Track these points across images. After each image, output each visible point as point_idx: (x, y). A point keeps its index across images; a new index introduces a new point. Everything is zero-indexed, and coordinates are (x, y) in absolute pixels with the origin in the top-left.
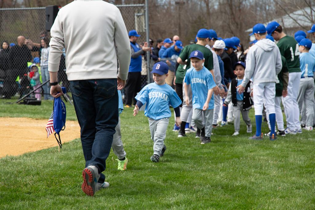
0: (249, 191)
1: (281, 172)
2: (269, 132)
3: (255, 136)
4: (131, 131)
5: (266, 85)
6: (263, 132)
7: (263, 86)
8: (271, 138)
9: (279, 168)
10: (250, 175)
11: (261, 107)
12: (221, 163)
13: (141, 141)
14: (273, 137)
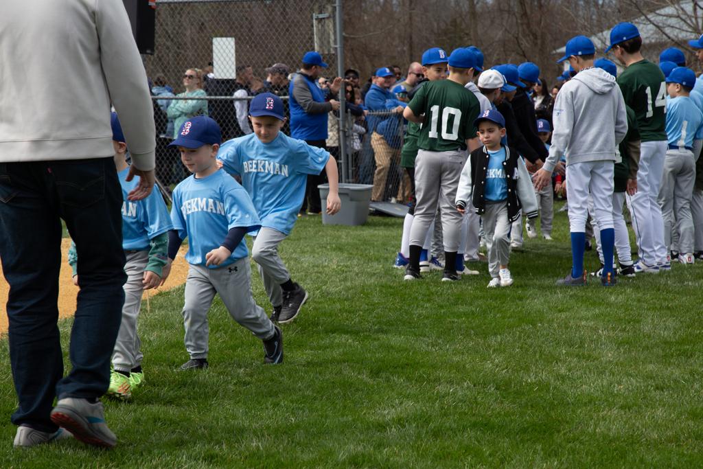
0: (553, 394)
1: (624, 353)
2: (601, 268)
3: (569, 278)
4: (303, 267)
5: (594, 168)
6: (587, 268)
7: (590, 170)
8: (604, 281)
9: (620, 344)
10: (558, 360)
11: (583, 214)
12: (495, 334)
13: (324, 287)
14: (609, 279)
